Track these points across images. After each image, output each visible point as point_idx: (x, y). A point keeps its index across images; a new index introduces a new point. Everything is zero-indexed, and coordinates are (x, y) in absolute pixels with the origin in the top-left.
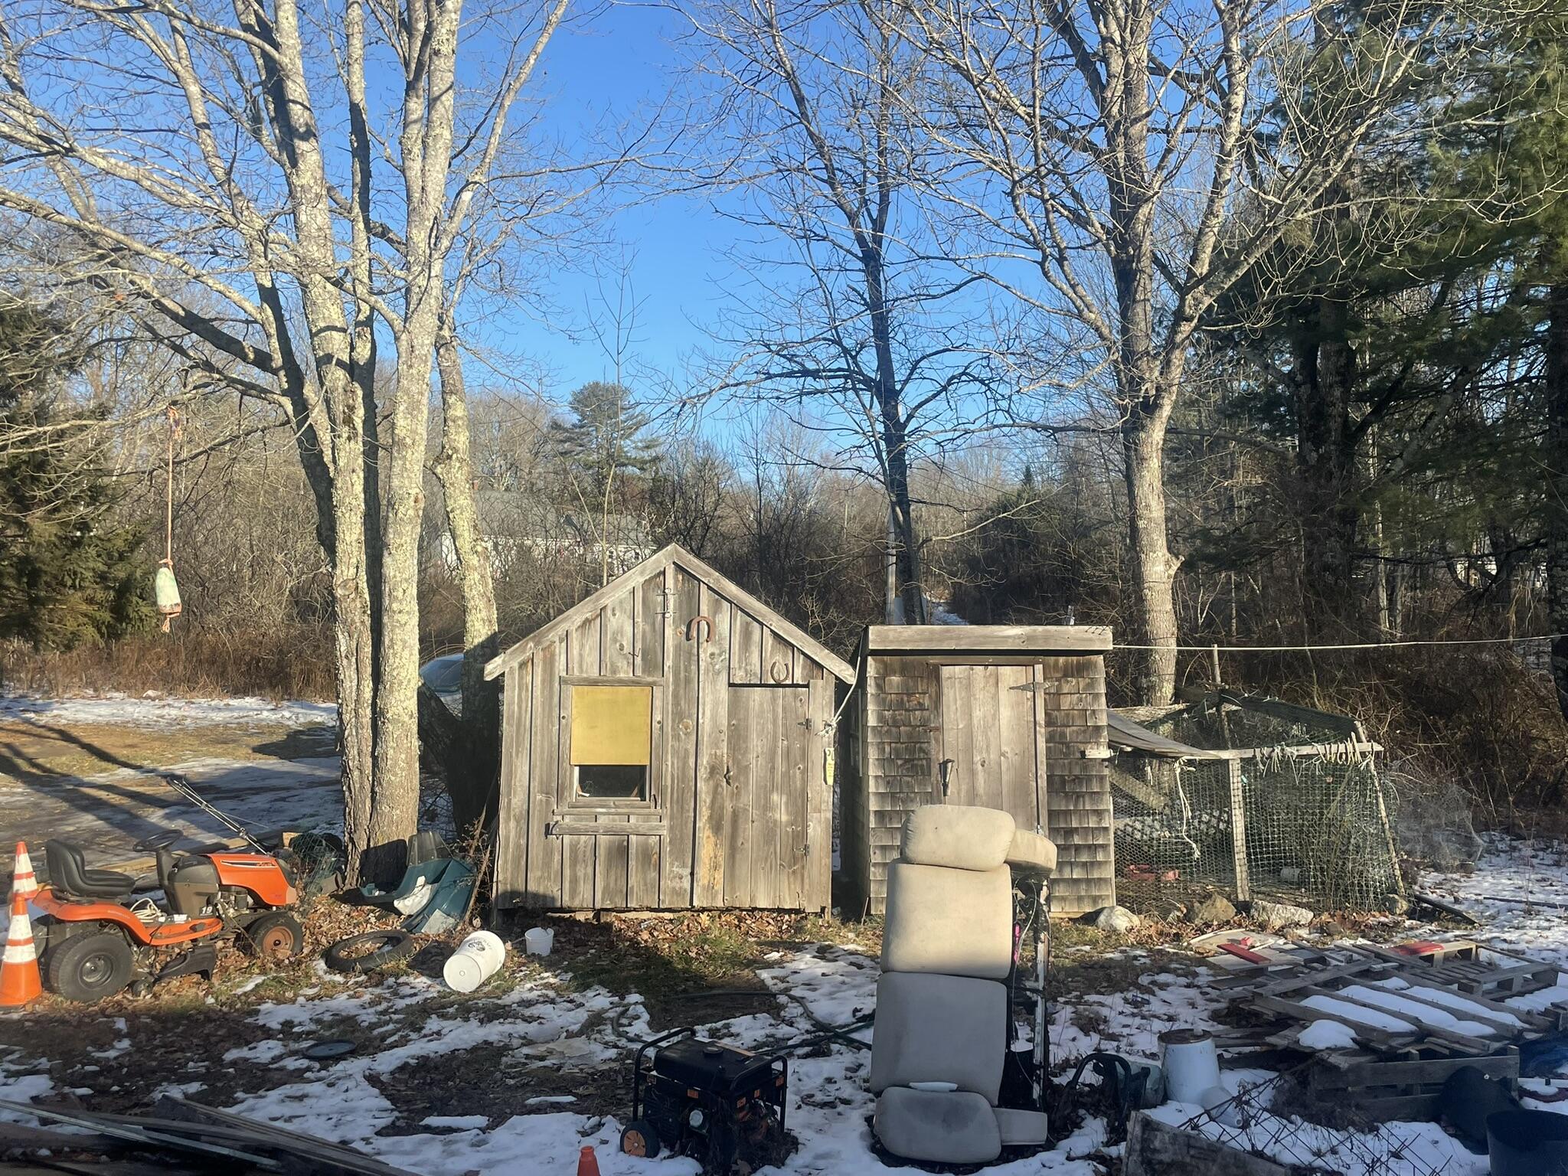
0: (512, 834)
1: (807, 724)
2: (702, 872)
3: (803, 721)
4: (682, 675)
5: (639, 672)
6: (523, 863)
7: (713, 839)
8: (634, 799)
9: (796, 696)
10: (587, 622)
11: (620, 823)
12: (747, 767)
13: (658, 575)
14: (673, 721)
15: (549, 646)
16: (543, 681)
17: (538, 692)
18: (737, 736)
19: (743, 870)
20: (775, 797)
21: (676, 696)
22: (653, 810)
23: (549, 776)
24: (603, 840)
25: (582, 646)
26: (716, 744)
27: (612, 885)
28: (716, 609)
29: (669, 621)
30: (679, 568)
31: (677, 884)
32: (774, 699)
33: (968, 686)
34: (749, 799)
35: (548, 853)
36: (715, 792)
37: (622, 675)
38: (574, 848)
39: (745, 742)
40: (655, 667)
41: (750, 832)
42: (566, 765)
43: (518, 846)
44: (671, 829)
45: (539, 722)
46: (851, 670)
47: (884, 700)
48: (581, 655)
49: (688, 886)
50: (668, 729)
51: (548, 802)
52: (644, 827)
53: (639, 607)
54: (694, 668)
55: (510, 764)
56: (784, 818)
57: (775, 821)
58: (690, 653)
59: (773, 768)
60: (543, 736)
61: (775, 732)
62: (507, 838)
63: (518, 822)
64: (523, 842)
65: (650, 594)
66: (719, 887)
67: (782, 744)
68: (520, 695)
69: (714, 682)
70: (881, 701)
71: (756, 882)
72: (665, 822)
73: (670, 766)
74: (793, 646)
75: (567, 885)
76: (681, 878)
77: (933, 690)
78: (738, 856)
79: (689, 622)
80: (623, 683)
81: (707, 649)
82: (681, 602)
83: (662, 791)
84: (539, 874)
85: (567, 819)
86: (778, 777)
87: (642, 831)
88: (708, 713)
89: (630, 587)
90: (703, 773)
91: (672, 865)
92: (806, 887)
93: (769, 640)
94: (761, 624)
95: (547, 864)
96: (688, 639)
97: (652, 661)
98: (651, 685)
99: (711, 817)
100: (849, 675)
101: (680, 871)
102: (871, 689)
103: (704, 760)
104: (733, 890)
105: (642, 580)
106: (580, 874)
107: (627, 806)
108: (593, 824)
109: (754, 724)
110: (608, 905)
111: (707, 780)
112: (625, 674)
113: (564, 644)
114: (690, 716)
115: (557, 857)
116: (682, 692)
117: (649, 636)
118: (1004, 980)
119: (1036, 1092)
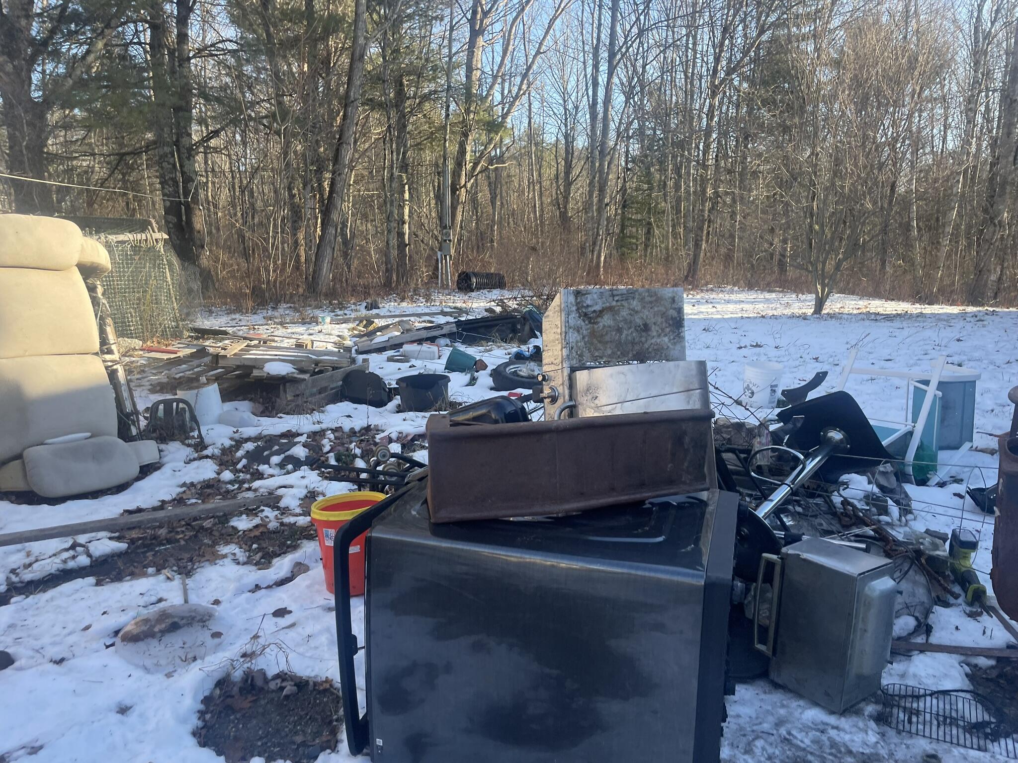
118: (97, 354)
119: (134, 431)
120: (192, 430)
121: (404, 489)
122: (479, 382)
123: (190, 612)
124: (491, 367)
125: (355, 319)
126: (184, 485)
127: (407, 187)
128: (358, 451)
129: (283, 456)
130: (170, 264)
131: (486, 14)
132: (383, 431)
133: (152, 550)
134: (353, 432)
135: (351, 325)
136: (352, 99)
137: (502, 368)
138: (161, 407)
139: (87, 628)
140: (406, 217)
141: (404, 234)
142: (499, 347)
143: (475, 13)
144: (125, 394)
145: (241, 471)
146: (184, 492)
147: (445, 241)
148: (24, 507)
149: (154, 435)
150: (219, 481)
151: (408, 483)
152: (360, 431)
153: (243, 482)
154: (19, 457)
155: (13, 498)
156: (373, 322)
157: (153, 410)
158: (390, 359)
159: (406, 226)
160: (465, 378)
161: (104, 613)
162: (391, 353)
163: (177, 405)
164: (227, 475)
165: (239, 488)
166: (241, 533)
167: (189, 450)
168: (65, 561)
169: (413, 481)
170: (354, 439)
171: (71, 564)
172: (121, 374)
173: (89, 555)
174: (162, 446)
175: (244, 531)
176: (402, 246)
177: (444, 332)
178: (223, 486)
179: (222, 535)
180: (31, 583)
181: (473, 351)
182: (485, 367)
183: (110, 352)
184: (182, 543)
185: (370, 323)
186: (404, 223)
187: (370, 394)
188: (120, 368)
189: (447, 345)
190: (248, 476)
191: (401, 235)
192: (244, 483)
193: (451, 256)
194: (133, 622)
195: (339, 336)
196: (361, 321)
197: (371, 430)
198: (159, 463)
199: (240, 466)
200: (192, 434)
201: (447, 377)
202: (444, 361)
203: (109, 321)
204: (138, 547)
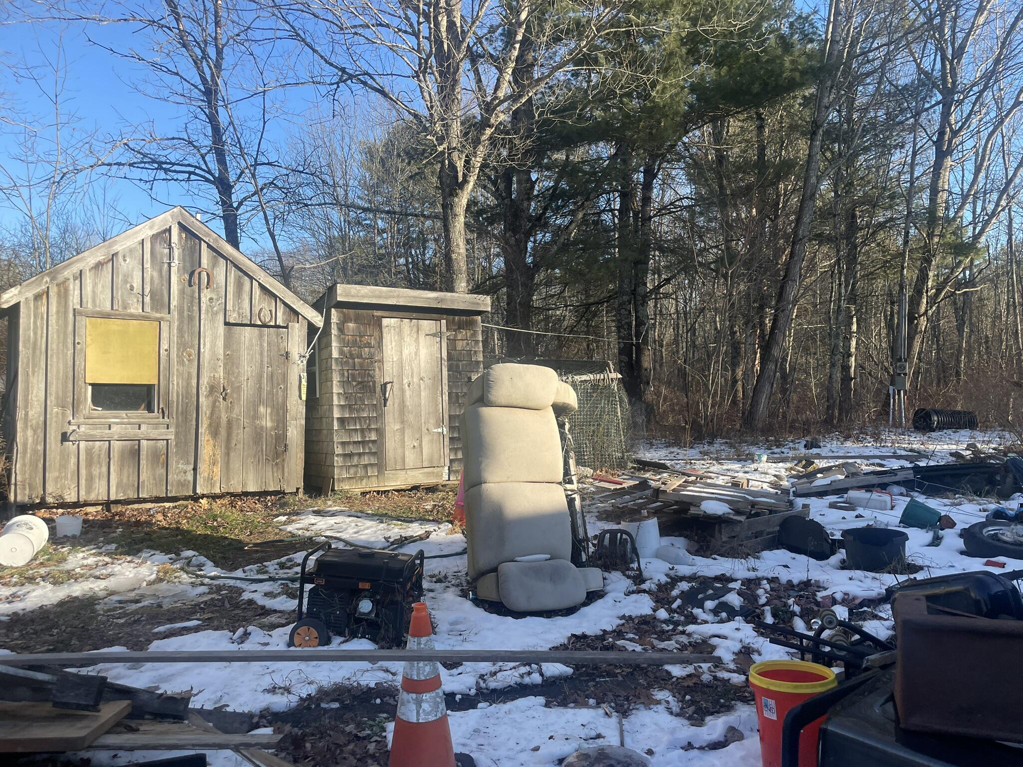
0: (30, 440)
1: (287, 355)
2: (203, 467)
3: (283, 352)
4: (186, 313)
5: (148, 309)
6: (41, 465)
7: (211, 442)
8: (142, 412)
9: (278, 335)
10: (98, 266)
11: (132, 431)
12: (239, 388)
13: (165, 231)
14: (178, 349)
15: (64, 282)
16: (58, 312)
17: (53, 320)
18: (231, 361)
19: (236, 464)
20: (262, 409)
21: (180, 330)
22: (161, 420)
23: (65, 392)
24: (116, 445)
25: (95, 285)
26: (214, 369)
27: (125, 480)
28: (214, 265)
29: (174, 270)
30: (183, 227)
31: (182, 477)
32: (261, 336)
33: (400, 333)
34: (240, 411)
35: (65, 456)
36: (214, 407)
37: (132, 311)
38: (89, 452)
39: (237, 368)
40: (162, 306)
41: (241, 436)
42: (81, 383)
43: (35, 451)
44: (177, 434)
45: (54, 346)
46: (320, 317)
47: (344, 339)
48: (94, 292)
49: (190, 477)
50: (174, 355)
51: (64, 415)
52: (154, 434)
53: (147, 256)
54: (196, 308)
55: (27, 382)
56: (269, 424)
57: (262, 427)
58: (192, 297)
59: (260, 387)
60: (58, 358)
61: (262, 361)
62: (25, 445)
63: (35, 431)
64: (40, 448)
65: (158, 247)
66: (217, 478)
67: (267, 370)
68: (35, 323)
69: (213, 320)
70: (341, 340)
71: (247, 473)
72: (172, 429)
73: (176, 385)
74: (275, 297)
75: (83, 482)
76: (185, 472)
77: (376, 334)
78: (232, 454)
79: (192, 272)
80: (133, 317)
81: (206, 295)
82: (184, 255)
83: (168, 404)
84: (57, 474)
85: (83, 428)
86: (264, 395)
87: (153, 436)
88: (208, 345)
89: (140, 239)
90: (203, 391)
91: (178, 462)
92: (286, 474)
93: (257, 291)
94: (251, 278)
95: (63, 466)
96: (190, 285)
97: (160, 301)
98: (159, 321)
99: (210, 425)
100: (318, 320)
101: (185, 467)
102: (334, 331)
103: (204, 381)
104: (228, 479)
105: (151, 233)
106: (96, 472)
107: (138, 417)
108: (107, 431)
109: (245, 356)
110: (121, 497)
111: (207, 397)
112: (135, 309)
113: (78, 282)
114: (192, 347)
115: (73, 460)
116: (185, 327)
117: (156, 281)
118: (560, 483)
119: (584, 557)
120: (632, 562)
121: (864, 676)
122: (944, 542)
123: (626, 757)
124: (960, 526)
125: (793, 459)
126: (623, 617)
127: (855, 319)
128: (797, 609)
129: (717, 602)
130: (621, 401)
131: (955, 133)
132: (826, 589)
133: (594, 680)
134: (790, 584)
135: (789, 465)
136: (800, 236)
137: (977, 529)
138: (608, 536)
139: (536, 749)
140: (853, 350)
141: (849, 367)
142: (970, 501)
143: (942, 133)
144: (580, 522)
145: (675, 611)
146: (623, 625)
147: (899, 374)
148: (494, 617)
149: (599, 562)
150: (655, 618)
151: (867, 669)
152: (798, 585)
153: (676, 624)
154: (495, 570)
155: (487, 606)
156: (813, 463)
157: (600, 537)
158: (833, 506)
159: (853, 359)
160: (928, 536)
161: (551, 738)
162: (833, 498)
163: (621, 536)
164: (662, 614)
165: (674, 630)
166: (674, 679)
167: (629, 581)
168: (522, 676)
169: (873, 667)
170: (791, 593)
171: (527, 680)
172: (578, 503)
173: (542, 675)
174: (606, 574)
175: (678, 678)
176: (846, 379)
177: (897, 478)
178: (659, 624)
179: (656, 677)
180: (494, 691)
181: (934, 503)
182: (952, 524)
183: (570, 482)
184: (620, 678)
185: (810, 463)
186: (850, 355)
187: (811, 545)
188: (577, 497)
189: (901, 494)
190: (682, 618)
191: (846, 368)
192: (679, 625)
193: (905, 392)
194: (575, 754)
195: (775, 476)
196: (800, 461)
197: (811, 585)
198: (602, 591)
199: (675, 606)
200: (632, 565)
201: (904, 534)
202: (899, 512)
203: (572, 454)
204: (581, 675)
